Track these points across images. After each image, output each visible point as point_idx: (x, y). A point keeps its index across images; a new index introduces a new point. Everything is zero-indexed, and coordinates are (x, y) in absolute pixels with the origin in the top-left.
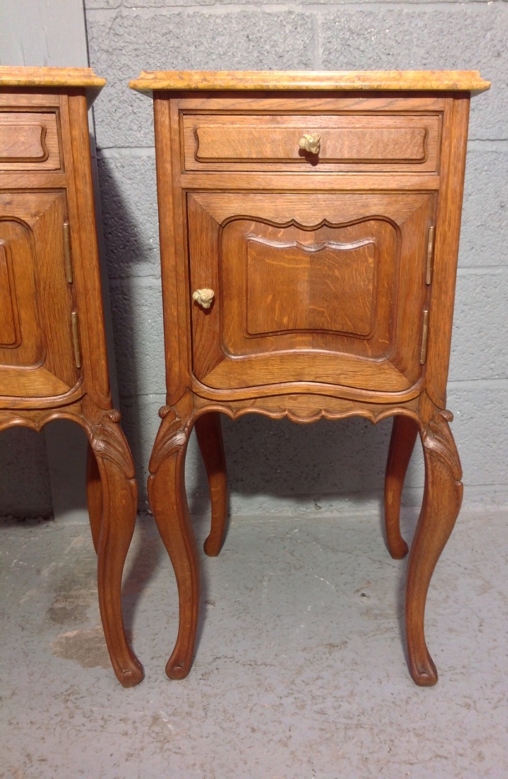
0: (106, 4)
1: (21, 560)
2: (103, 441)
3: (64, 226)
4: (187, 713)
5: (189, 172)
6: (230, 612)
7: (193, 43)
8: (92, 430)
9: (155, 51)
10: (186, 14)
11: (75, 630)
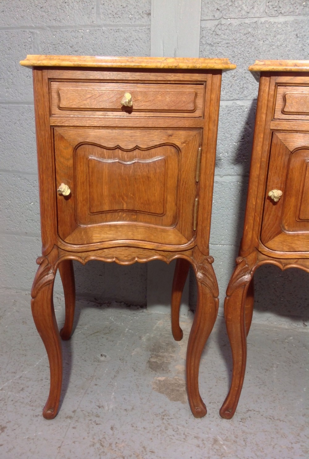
0: (213, 17)
1: (130, 329)
2: (203, 274)
3: (198, 149)
4: (234, 441)
5: (276, 120)
6: (254, 383)
7: (262, 39)
8: (197, 267)
9: (239, 44)
10: (260, 22)
11: (164, 376)
